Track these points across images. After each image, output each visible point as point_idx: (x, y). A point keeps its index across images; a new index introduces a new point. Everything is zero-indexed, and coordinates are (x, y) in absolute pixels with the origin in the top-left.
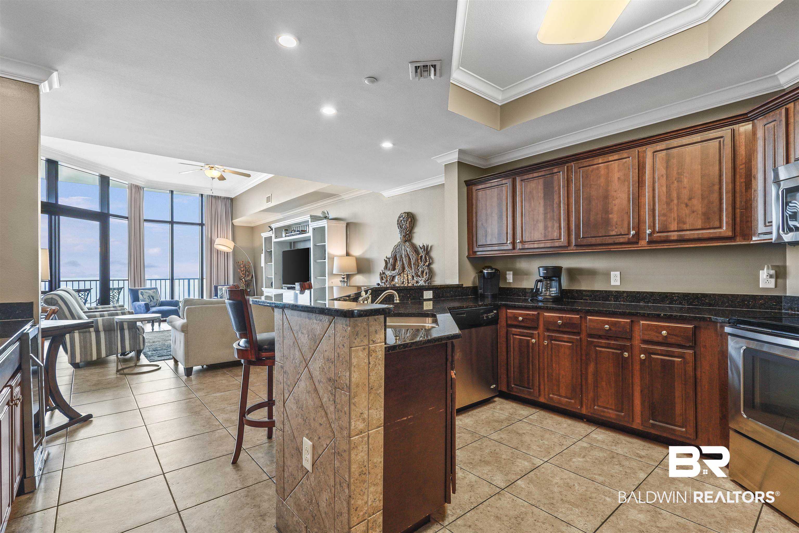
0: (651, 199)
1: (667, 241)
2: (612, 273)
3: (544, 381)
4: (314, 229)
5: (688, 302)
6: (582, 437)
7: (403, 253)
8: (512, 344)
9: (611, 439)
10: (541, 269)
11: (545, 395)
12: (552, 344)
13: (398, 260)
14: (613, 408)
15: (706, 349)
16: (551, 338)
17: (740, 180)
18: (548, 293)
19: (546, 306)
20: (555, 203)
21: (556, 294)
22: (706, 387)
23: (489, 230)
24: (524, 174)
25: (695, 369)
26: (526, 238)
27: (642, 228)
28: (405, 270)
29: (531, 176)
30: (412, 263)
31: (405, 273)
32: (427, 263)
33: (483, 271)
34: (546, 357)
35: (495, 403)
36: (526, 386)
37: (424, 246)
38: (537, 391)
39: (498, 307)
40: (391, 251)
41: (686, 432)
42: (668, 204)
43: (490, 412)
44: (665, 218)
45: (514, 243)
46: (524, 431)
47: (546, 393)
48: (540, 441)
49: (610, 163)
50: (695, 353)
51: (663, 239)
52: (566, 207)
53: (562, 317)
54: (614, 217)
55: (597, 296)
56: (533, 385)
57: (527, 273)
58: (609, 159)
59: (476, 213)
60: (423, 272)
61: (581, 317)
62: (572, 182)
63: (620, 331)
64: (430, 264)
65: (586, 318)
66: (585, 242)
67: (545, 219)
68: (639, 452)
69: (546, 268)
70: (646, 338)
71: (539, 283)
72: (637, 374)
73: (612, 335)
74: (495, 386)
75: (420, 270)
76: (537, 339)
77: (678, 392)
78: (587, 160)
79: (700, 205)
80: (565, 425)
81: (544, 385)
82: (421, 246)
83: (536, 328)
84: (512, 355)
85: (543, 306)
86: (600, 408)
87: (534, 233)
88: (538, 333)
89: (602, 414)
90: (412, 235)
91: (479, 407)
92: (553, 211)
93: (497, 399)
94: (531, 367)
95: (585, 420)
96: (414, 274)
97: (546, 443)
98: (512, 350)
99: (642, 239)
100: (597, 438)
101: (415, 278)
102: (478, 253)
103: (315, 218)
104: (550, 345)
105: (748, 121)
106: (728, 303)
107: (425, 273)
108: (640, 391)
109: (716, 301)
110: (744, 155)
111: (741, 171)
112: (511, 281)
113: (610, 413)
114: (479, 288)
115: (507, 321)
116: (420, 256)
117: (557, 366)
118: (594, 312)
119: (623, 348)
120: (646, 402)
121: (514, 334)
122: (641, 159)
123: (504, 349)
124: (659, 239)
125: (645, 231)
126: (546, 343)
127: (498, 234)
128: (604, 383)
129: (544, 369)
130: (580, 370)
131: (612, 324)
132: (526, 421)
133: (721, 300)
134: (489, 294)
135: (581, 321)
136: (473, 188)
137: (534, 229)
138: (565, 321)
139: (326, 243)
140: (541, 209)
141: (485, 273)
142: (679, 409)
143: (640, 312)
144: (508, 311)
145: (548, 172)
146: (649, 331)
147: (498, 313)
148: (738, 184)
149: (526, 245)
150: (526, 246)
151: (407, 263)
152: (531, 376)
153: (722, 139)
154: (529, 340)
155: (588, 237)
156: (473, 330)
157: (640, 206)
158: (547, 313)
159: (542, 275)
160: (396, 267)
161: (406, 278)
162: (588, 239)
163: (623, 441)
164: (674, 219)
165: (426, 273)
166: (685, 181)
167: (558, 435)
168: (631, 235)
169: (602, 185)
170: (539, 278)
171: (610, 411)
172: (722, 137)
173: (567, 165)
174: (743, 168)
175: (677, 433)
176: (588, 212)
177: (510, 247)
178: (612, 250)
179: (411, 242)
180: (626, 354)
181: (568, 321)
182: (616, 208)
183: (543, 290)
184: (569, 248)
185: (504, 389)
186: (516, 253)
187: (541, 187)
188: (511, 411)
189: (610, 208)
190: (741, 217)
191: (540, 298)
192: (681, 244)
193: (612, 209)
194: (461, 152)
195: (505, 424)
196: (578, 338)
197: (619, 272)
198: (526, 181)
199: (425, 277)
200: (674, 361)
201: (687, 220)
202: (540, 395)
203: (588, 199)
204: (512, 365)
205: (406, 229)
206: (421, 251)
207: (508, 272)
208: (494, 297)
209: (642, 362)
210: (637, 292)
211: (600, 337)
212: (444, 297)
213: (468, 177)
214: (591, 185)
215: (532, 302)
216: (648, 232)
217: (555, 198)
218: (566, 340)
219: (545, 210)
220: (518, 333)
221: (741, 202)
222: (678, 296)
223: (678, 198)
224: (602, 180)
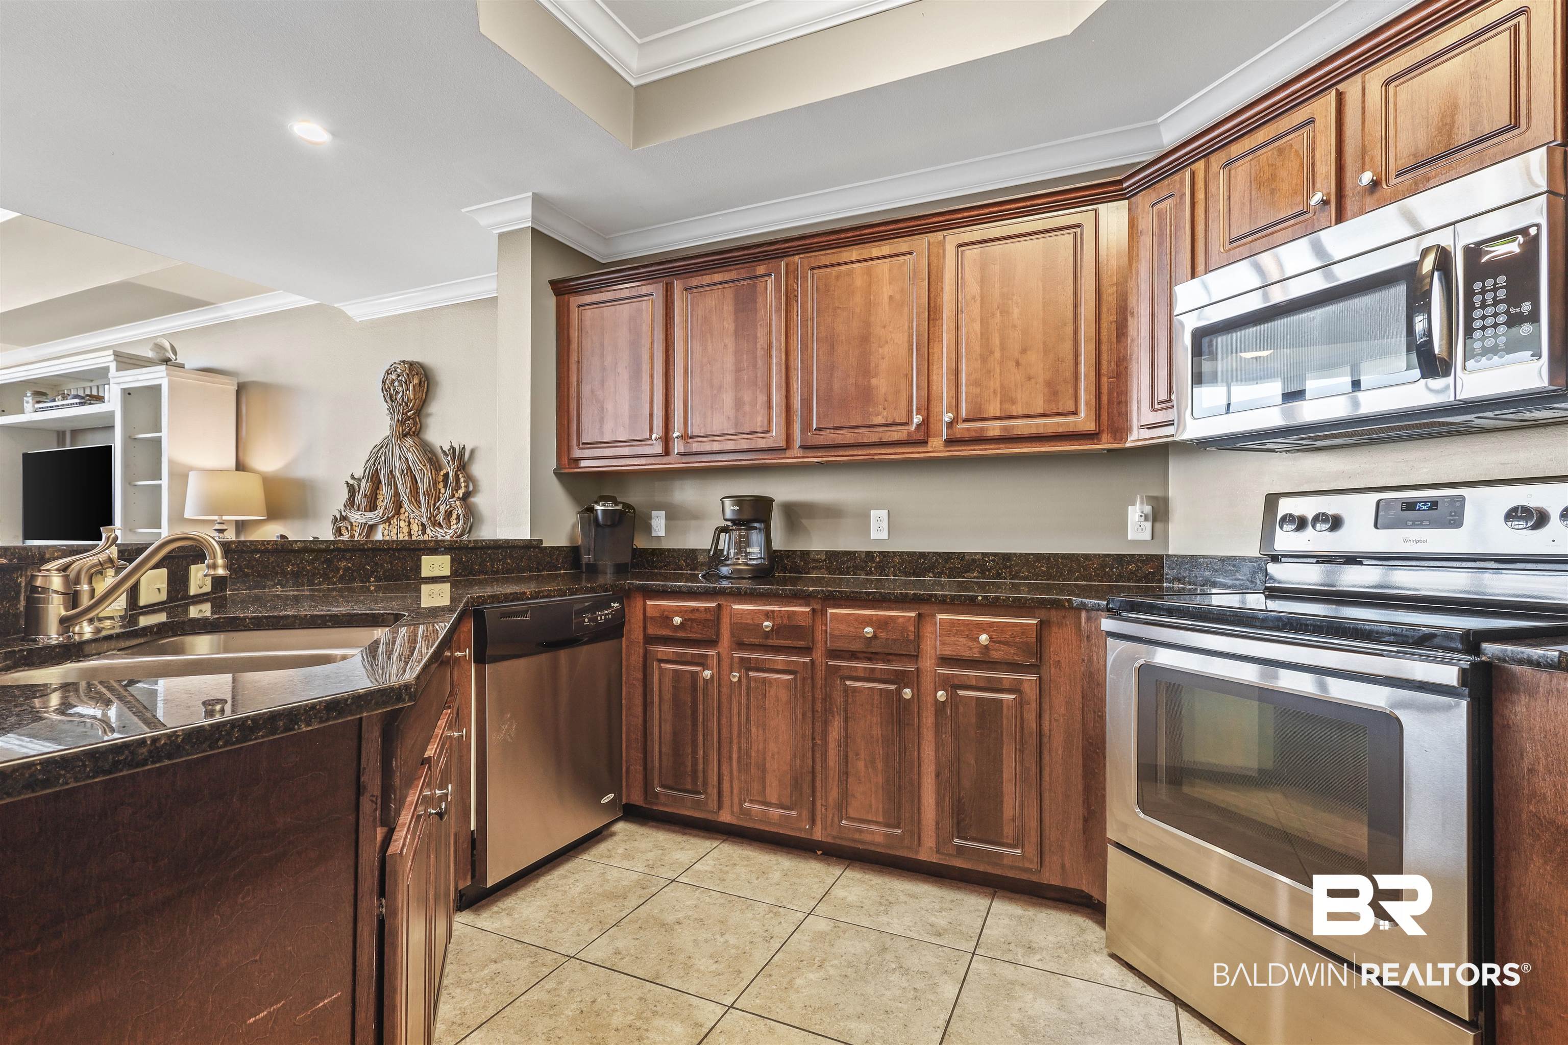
0: (953, 346)
1: (980, 440)
2: (872, 512)
3: (731, 772)
4: (127, 393)
5: (1010, 572)
6: (813, 903)
7: (397, 465)
8: (656, 686)
9: (875, 894)
10: (728, 502)
11: (732, 806)
12: (749, 678)
13: (383, 483)
14: (881, 819)
15: (1060, 669)
16: (747, 666)
17: (1109, 318)
18: (742, 560)
19: (738, 588)
20: (759, 346)
21: (759, 561)
22: (1060, 752)
23: (609, 406)
24: (691, 274)
25: (1040, 716)
26: (695, 429)
27: (935, 409)
28: (403, 510)
29: (706, 279)
30: (421, 492)
31: (402, 517)
32: (459, 491)
33: (593, 507)
34: (735, 711)
35: (615, 838)
36: (689, 787)
37: (453, 448)
38: (715, 797)
39: (624, 595)
40: (365, 461)
41: (1023, 856)
42: (984, 359)
43: (598, 869)
44: (978, 390)
45: (666, 439)
46: (680, 915)
47: (736, 800)
48: (718, 937)
49: (874, 262)
50: (1040, 678)
51: (973, 434)
52: (783, 357)
53: (773, 611)
54: (881, 384)
55: (844, 564)
56: (705, 783)
57: (696, 516)
58: (871, 253)
59: (578, 362)
60: (449, 514)
61: (813, 610)
62: (797, 301)
63: (895, 640)
64: (467, 495)
65: (824, 613)
66: (822, 439)
67: (737, 381)
68: (933, 919)
69: (739, 501)
70: (948, 651)
71: (723, 535)
72: (928, 736)
73: (879, 650)
74: (612, 796)
75: (443, 508)
76: (715, 670)
77: (1009, 771)
78: (828, 251)
79: (1042, 365)
80: (776, 876)
81: (731, 781)
82: (446, 448)
83: (712, 643)
84: (656, 712)
85: (730, 588)
86: (854, 822)
87: (712, 418)
88: (718, 654)
89: (857, 836)
90: (423, 420)
91: (567, 860)
92: (755, 366)
93: (620, 827)
94: (700, 738)
95: (819, 853)
96: (424, 520)
97: (733, 940)
98: (656, 699)
99: (936, 436)
100: (846, 898)
101: (428, 531)
102: (583, 464)
103: (126, 361)
104: (744, 681)
105: (1122, 197)
106: (1079, 571)
107: (454, 516)
108: (933, 775)
109: (1058, 567)
110: (1115, 268)
111: (1110, 299)
112: (662, 533)
113: (872, 833)
114: (583, 551)
115: (645, 628)
116: (442, 473)
117: (761, 732)
118: (841, 598)
119: (901, 679)
120: (947, 799)
121: (661, 661)
122: (934, 259)
123: (638, 701)
124: (966, 435)
125: (939, 417)
126: (735, 677)
127: (630, 417)
128: (861, 765)
129: (731, 743)
130: (810, 737)
131: (881, 624)
132: (685, 880)
133: (1066, 566)
134: (607, 564)
135: (814, 620)
136: (572, 299)
137: (712, 407)
138: (779, 621)
139: (164, 434)
140: (729, 361)
141: (599, 513)
142: (1009, 809)
143: (936, 595)
144: (649, 602)
145: (744, 273)
146: (954, 636)
147: (623, 609)
148: (1104, 325)
149: (694, 445)
150: (695, 447)
151: (408, 491)
152: (700, 761)
153: (1078, 230)
154: (697, 672)
155: (829, 428)
156: (563, 655)
157: (930, 361)
158: (739, 603)
159: (729, 515)
160: (379, 503)
161: (406, 530)
162: (828, 432)
163: (900, 894)
164: (995, 392)
165: (458, 518)
166: (1015, 312)
167: (761, 910)
168: (914, 426)
169: (858, 310)
170: (723, 523)
171: (874, 828)
172: (1078, 226)
173: (786, 259)
174: (1113, 294)
175: (1005, 861)
176: (829, 369)
177: (658, 449)
178: (876, 457)
179: (419, 438)
180: (907, 693)
181: (785, 621)
182: (884, 365)
183: (732, 551)
184: (788, 453)
185: (637, 798)
186: (673, 462)
187: (728, 308)
188: (650, 855)
189: (873, 364)
190: (1110, 392)
191: (725, 570)
192: (1007, 445)
193: (877, 366)
194: (538, 201)
195: (633, 902)
196: (807, 660)
197: (887, 511)
198: (695, 290)
199: (455, 527)
200: (1001, 700)
201: (1019, 397)
202: (720, 807)
203: (830, 342)
204: (656, 737)
205: (407, 405)
206: (444, 460)
207: (654, 513)
208: (621, 570)
209: (940, 708)
210: (919, 552)
211: (853, 655)
212: (486, 574)
213: (560, 274)
214: (835, 309)
215: (708, 580)
216: (948, 417)
217: (759, 335)
218: (780, 667)
219: (738, 361)
220: (671, 657)
221: (1109, 362)
222: (993, 561)
223: (1003, 348)
224: (858, 299)
